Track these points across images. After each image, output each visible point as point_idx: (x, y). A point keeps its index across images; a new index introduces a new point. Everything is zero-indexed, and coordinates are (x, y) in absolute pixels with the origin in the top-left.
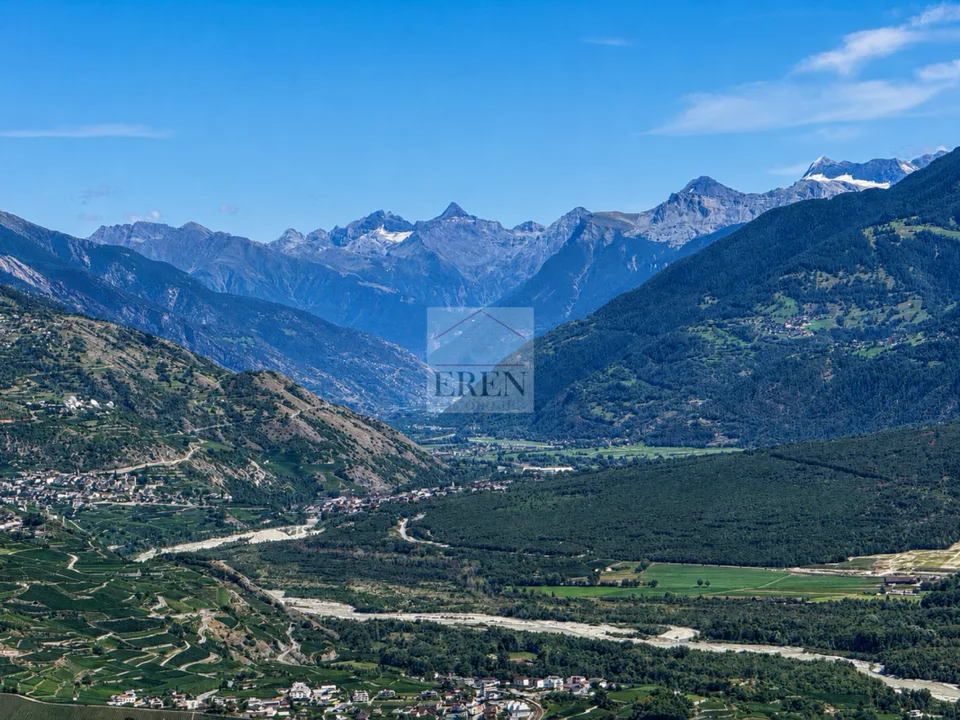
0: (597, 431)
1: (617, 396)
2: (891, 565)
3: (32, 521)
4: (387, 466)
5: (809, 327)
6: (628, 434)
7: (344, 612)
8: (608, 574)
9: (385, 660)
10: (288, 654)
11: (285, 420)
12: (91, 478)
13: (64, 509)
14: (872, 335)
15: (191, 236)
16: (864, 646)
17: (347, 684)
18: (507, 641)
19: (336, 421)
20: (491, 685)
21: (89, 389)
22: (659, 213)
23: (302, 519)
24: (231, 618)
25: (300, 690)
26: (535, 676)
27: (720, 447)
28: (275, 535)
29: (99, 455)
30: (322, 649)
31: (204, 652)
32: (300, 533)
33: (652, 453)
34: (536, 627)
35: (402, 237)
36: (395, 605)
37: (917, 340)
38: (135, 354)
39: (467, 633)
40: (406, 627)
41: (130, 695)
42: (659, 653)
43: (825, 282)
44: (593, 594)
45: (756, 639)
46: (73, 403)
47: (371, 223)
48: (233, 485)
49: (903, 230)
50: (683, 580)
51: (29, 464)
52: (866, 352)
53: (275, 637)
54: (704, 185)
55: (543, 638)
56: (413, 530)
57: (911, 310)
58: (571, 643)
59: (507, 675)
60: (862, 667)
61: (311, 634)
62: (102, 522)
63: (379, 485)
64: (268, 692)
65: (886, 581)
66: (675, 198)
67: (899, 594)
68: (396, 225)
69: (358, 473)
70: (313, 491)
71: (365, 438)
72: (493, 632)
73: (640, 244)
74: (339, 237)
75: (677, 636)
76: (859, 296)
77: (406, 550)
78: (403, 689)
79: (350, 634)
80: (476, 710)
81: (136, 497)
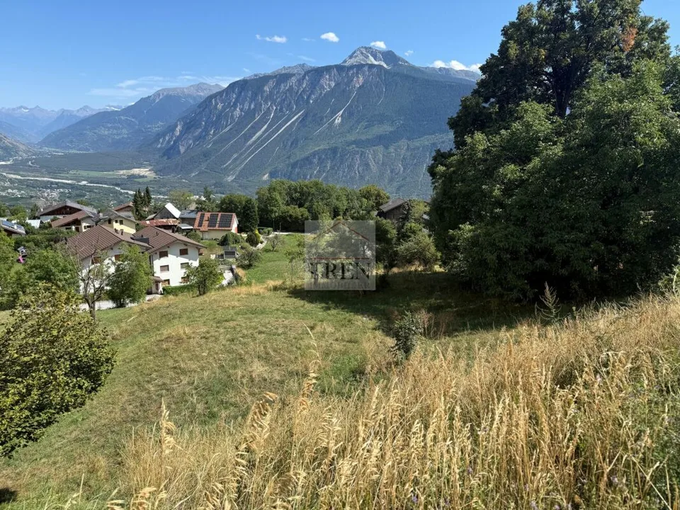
0: (68, 147)
1: (71, 142)
2: (121, 172)
4: (26, 152)
5: (106, 133)
6: (74, 148)
7: (19, 177)
8: (71, 172)
9: (27, 186)
10: (7, 184)
11: (4, 143)
14: (118, 135)
16: (117, 185)
17: (19, 190)
18: (52, 183)
19: (15, 143)
20: (49, 191)
22: (78, 111)
23: (9, 160)
25: (10, 191)
26: (57, 188)
27: (91, 151)
28: (3, 163)
30: (14, 183)
32: (9, 163)
33: (79, 152)
34: (57, 181)
35: (27, 111)
36: (29, 176)
37: (126, 136)
39: (43, 181)
40: (32, 180)
42: (81, 186)
43: (109, 125)
44: (67, 175)
45: (98, 183)
47: (21, 107)
49: (122, 118)
50: (84, 173)
52: (117, 137)
53: (4, 181)
54: (86, 107)
55: (59, 182)
56: (32, 163)
57: (124, 131)
59: (52, 189)
60: (117, 188)
61: (10, 180)
63: (25, 155)
64: (3, 191)
65: (121, 175)
66: (81, 109)
67: (123, 177)
68: (25, 108)
69: (20, 153)
70: (11, 156)
71: (22, 147)
72: (48, 181)
73: (74, 116)
74: (14, 109)
76: (115, 128)
77: (31, 167)
78: (31, 191)
79: (20, 181)
80: (46, 195)
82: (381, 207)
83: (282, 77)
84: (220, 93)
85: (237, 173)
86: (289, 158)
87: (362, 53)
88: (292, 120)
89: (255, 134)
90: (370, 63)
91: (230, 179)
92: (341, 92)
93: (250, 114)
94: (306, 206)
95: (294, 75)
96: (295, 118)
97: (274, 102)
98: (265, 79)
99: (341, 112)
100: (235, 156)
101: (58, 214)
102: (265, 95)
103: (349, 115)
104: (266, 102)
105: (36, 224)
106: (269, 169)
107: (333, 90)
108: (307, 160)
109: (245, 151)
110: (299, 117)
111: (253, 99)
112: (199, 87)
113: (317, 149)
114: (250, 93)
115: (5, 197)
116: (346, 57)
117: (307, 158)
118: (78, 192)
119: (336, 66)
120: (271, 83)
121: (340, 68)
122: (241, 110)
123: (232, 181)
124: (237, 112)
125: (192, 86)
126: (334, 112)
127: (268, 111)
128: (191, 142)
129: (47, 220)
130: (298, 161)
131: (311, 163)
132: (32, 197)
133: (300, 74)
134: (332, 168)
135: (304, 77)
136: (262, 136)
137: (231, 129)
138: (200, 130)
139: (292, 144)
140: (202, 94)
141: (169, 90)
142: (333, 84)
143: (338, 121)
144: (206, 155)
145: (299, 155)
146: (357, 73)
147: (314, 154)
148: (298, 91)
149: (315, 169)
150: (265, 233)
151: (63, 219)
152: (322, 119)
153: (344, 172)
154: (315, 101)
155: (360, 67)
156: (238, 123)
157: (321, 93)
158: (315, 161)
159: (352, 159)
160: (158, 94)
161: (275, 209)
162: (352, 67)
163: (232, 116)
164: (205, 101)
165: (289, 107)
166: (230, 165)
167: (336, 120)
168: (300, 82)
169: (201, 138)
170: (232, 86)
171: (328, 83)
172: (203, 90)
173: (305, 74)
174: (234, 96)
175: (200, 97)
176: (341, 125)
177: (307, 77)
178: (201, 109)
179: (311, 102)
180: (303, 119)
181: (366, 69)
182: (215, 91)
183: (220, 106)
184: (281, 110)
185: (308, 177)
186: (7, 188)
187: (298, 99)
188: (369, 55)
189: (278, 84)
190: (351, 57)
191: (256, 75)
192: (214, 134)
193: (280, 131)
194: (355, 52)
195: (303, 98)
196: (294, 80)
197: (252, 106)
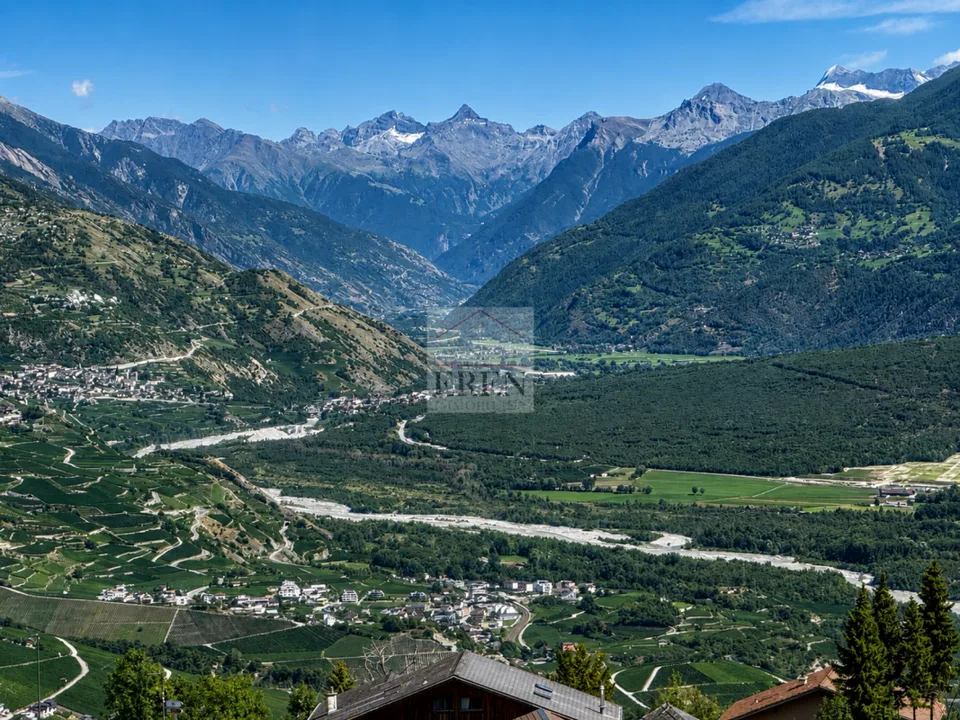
0: (601, 337)
1: (620, 301)
2: (887, 476)
3: (31, 414)
4: (388, 369)
5: (814, 236)
6: (634, 338)
8: (604, 480)
9: (377, 561)
10: (281, 552)
11: (288, 321)
12: (94, 372)
13: (66, 404)
15: (200, 133)
16: (854, 557)
17: (337, 585)
18: (500, 544)
19: (339, 322)
20: (480, 588)
21: (90, 279)
22: (669, 120)
23: (302, 418)
24: (224, 516)
25: (290, 590)
26: (524, 579)
27: (723, 353)
28: (273, 434)
29: (102, 349)
30: (314, 547)
31: (190, 549)
32: (299, 432)
33: (654, 360)
35: (412, 139)
36: (388, 506)
37: (922, 253)
38: (138, 251)
39: (458, 535)
40: (399, 528)
41: (121, 590)
42: (650, 560)
43: (833, 192)
45: (738, 546)
46: (77, 298)
47: (386, 121)
48: (234, 383)
49: (913, 141)
51: (32, 357)
52: (872, 263)
53: (269, 534)
54: (716, 92)
55: (535, 542)
56: (412, 432)
57: (918, 221)
59: (496, 577)
60: (850, 577)
61: (305, 535)
62: (106, 417)
63: (380, 386)
64: (257, 588)
65: (881, 493)
66: (687, 104)
67: (891, 504)
68: (407, 126)
69: (359, 376)
70: (316, 392)
71: (371, 343)
72: (487, 535)
73: (651, 150)
74: (350, 136)
75: (670, 543)
76: (869, 206)
77: (404, 451)
78: (392, 590)
79: (343, 534)
80: (464, 612)
81: (137, 393)
115: (267, 621)
118: (631, 599)
132: (390, 626)
186: (267, 577)
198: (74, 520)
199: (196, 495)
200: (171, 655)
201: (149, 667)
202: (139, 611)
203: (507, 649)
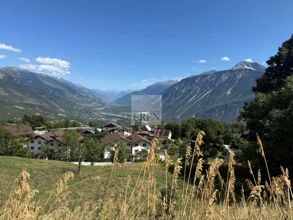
0: (122, 104)
1: (123, 102)
3: (85, 107)
4: (109, 105)
6: (124, 104)
7: (105, 114)
9: (108, 117)
10: (101, 116)
11: (102, 102)
12: (90, 104)
13: (88, 106)
15: (97, 90)
17: (105, 118)
18: (115, 116)
19: (106, 102)
20: (114, 119)
21: (90, 99)
22: (127, 91)
24: (98, 114)
25: (102, 118)
28: (101, 109)
29: (90, 103)
31: (95, 116)
32: (103, 109)
34: (117, 115)
36: (108, 114)
38: (93, 97)
39: (113, 116)
44: (120, 114)
45: (130, 117)
46: (89, 100)
47: (109, 90)
48: (99, 105)
49: (141, 93)
50: (126, 113)
51: (86, 103)
53: (100, 115)
54: (130, 89)
55: (117, 116)
58: (119, 116)
59: (115, 118)
61: (103, 115)
62: (90, 107)
63: (108, 106)
64: (99, 118)
68: (111, 90)
70: (104, 106)
72: (114, 116)
73: (125, 93)
74: (107, 91)
75: (125, 117)
77: (109, 110)
78: (108, 119)
79: (105, 115)
80: (113, 120)
81: (92, 106)
82: (243, 133)
83: (204, 76)
84: (177, 84)
85: (182, 115)
86: (205, 109)
87: (241, 64)
88: (207, 93)
89: (190, 99)
90: (245, 68)
91: (178, 117)
92: (230, 81)
93: (189, 91)
94: (203, 130)
95: (209, 75)
96: (209, 92)
97: (199, 86)
98: (196, 77)
99: (230, 89)
100: (181, 108)
101: (108, 127)
102: (196, 83)
103: (234, 90)
104: (196, 86)
105: (100, 130)
106: (195, 113)
107: (227, 81)
108: (213, 110)
109: (185, 106)
110: (210, 92)
111: (190, 85)
112: (170, 81)
113: (218, 105)
114: (190, 83)
115: (100, 120)
116: (234, 66)
117: (213, 109)
118: (123, 120)
119: (229, 70)
120: (199, 79)
121: (230, 71)
122: (185, 90)
123: (179, 118)
124: (184, 91)
125: (167, 81)
126: (227, 90)
127: (197, 90)
128: (165, 102)
129: (104, 129)
130: (208, 110)
131: (215, 111)
132: (108, 121)
133: (211, 75)
134: (225, 114)
135: (213, 76)
136: (193, 100)
137: (181, 97)
138: (169, 98)
139: (206, 103)
140: (170, 84)
141: (158, 83)
142: (227, 78)
143: (229, 93)
144: (170, 107)
145: (209, 107)
146: (239, 73)
147: (216, 108)
148: (210, 81)
149: (217, 114)
150: (183, 140)
151: (109, 129)
152: (221, 92)
153: (231, 115)
154: (218, 85)
155: (240, 70)
156: (184, 94)
157: (221, 82)
158: (217, 110)
159: (235, 110)
160: (154, 84)
161: (189, 130)
162: (236, 70)
163: (182, 92)
164: (171, 87)
165: (206, 88)
166: (179, 111)
167: (228, 93)
168: (211, 78)
169: (169, 101)
170: (182, 81)
171: (224, 78)
172: (171, 82)
173: (214, 74)
174: (183, 84)
175: (170, 85)
176: (230, 95)
177: (215, 76)
178: (170, 90)
179: (216, 85)
180: (212, 93)
181: (243, 71)
182: (176, 83)
183: (177, 88)
184: (202, 89)
185: (213, 117)
186: (100, 118)
187: (210, 84)
188: (245, 65)
189: (202, 79)
190: (236, 66)
191: (192, 76)
192: (174, 99)
193: (202, 97)
194: (238, 64)
195: (212, 84)
196: (209, 77)
197: (190, 88)
198: (88, 114)
199: (96, 112)
200: (94, 122)
201: (92, 123)
202: (92, 119)
203: (115, 123)
